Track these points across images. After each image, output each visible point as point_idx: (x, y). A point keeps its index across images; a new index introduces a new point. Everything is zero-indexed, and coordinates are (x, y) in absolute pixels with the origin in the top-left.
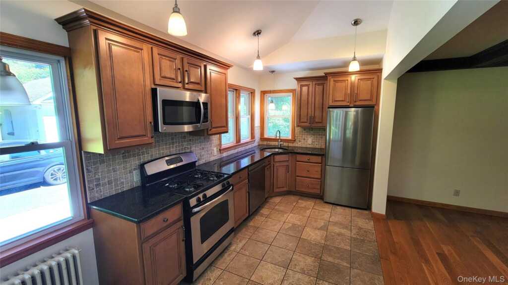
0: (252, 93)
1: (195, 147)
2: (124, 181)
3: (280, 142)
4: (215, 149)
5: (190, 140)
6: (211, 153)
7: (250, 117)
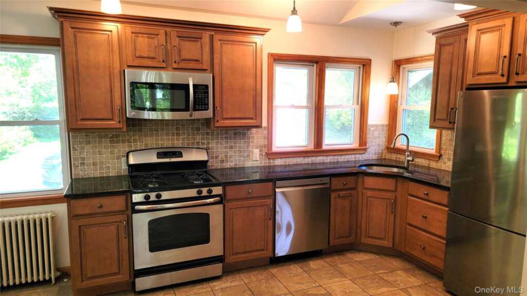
0: (365, 65)
1: (217, 143)
2: (110, 166)
3: (408, 156)
4: (256, 152)
5: (208, 134)
6: (248, 156)
7: (358, 108)
